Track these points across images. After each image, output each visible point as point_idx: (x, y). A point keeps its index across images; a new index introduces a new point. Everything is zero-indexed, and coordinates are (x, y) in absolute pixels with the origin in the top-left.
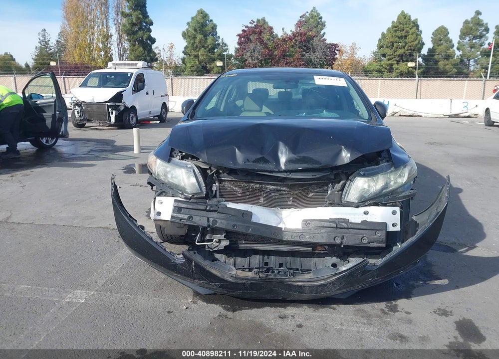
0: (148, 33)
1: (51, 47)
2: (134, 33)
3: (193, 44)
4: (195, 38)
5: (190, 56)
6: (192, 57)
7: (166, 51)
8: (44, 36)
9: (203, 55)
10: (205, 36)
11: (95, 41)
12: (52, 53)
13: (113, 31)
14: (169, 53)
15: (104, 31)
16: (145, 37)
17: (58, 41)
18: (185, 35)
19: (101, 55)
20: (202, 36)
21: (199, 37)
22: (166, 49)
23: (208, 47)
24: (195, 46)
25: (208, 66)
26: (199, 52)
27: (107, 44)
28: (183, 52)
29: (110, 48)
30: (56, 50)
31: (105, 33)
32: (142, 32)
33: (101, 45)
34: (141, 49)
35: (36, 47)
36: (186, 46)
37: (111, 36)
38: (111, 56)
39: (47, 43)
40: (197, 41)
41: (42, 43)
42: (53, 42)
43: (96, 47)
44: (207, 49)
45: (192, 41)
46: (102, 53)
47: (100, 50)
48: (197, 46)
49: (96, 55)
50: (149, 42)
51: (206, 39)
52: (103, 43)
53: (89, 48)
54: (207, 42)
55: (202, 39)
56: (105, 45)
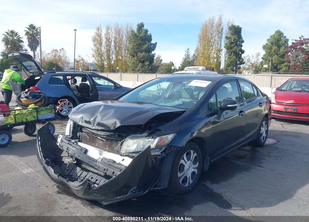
0: (240, 48)
1: (190, 58)
2: (231, 48)
3: (269, 53)
4: (271, 48)
5: (266, 60)
6: (267, 61)
7: (255, 58)
8: (188, 52)
9: (275, 60)
10: (279, 47)
11: (213, 54)
12: (190, 61)
13: (223, 48)
14: (256, 59)
15: (218, 48)
16: (238, 50)
17: (194, 55)
18: (264, 47)
19: (215, 61)
20: (277, 47)
21: (274, 48)
22: (255, 56)
23: (280, 54)
24: (270, 54)
25: (278, 66)
26: (273, 58)
27: (219, 55)
28: (262, 58)
29: (220, 57)
30: (193, 59)
31: (219, 49)
32: (236, 47)
33: (215, 56)
34: (235, 57)
35: (183, 58)
36: (265, 54)
37: (222, 50)
38: (220, 61)
39: (188, 56)
40: (272, 51)
41: (186, 56)
42: (191, 55)
43: (213, 57)
44: (280, 56)
45: (269, 51)
46: (215, 60)
47: (215, 58)
48: (272, 54)
49: (212, 61)
50: (240, 52)
51: (280, 49)
52: (217, 54)
53: (209, 57)
54: (280, 51)
55: (276, 49)
56: (217, 55)
